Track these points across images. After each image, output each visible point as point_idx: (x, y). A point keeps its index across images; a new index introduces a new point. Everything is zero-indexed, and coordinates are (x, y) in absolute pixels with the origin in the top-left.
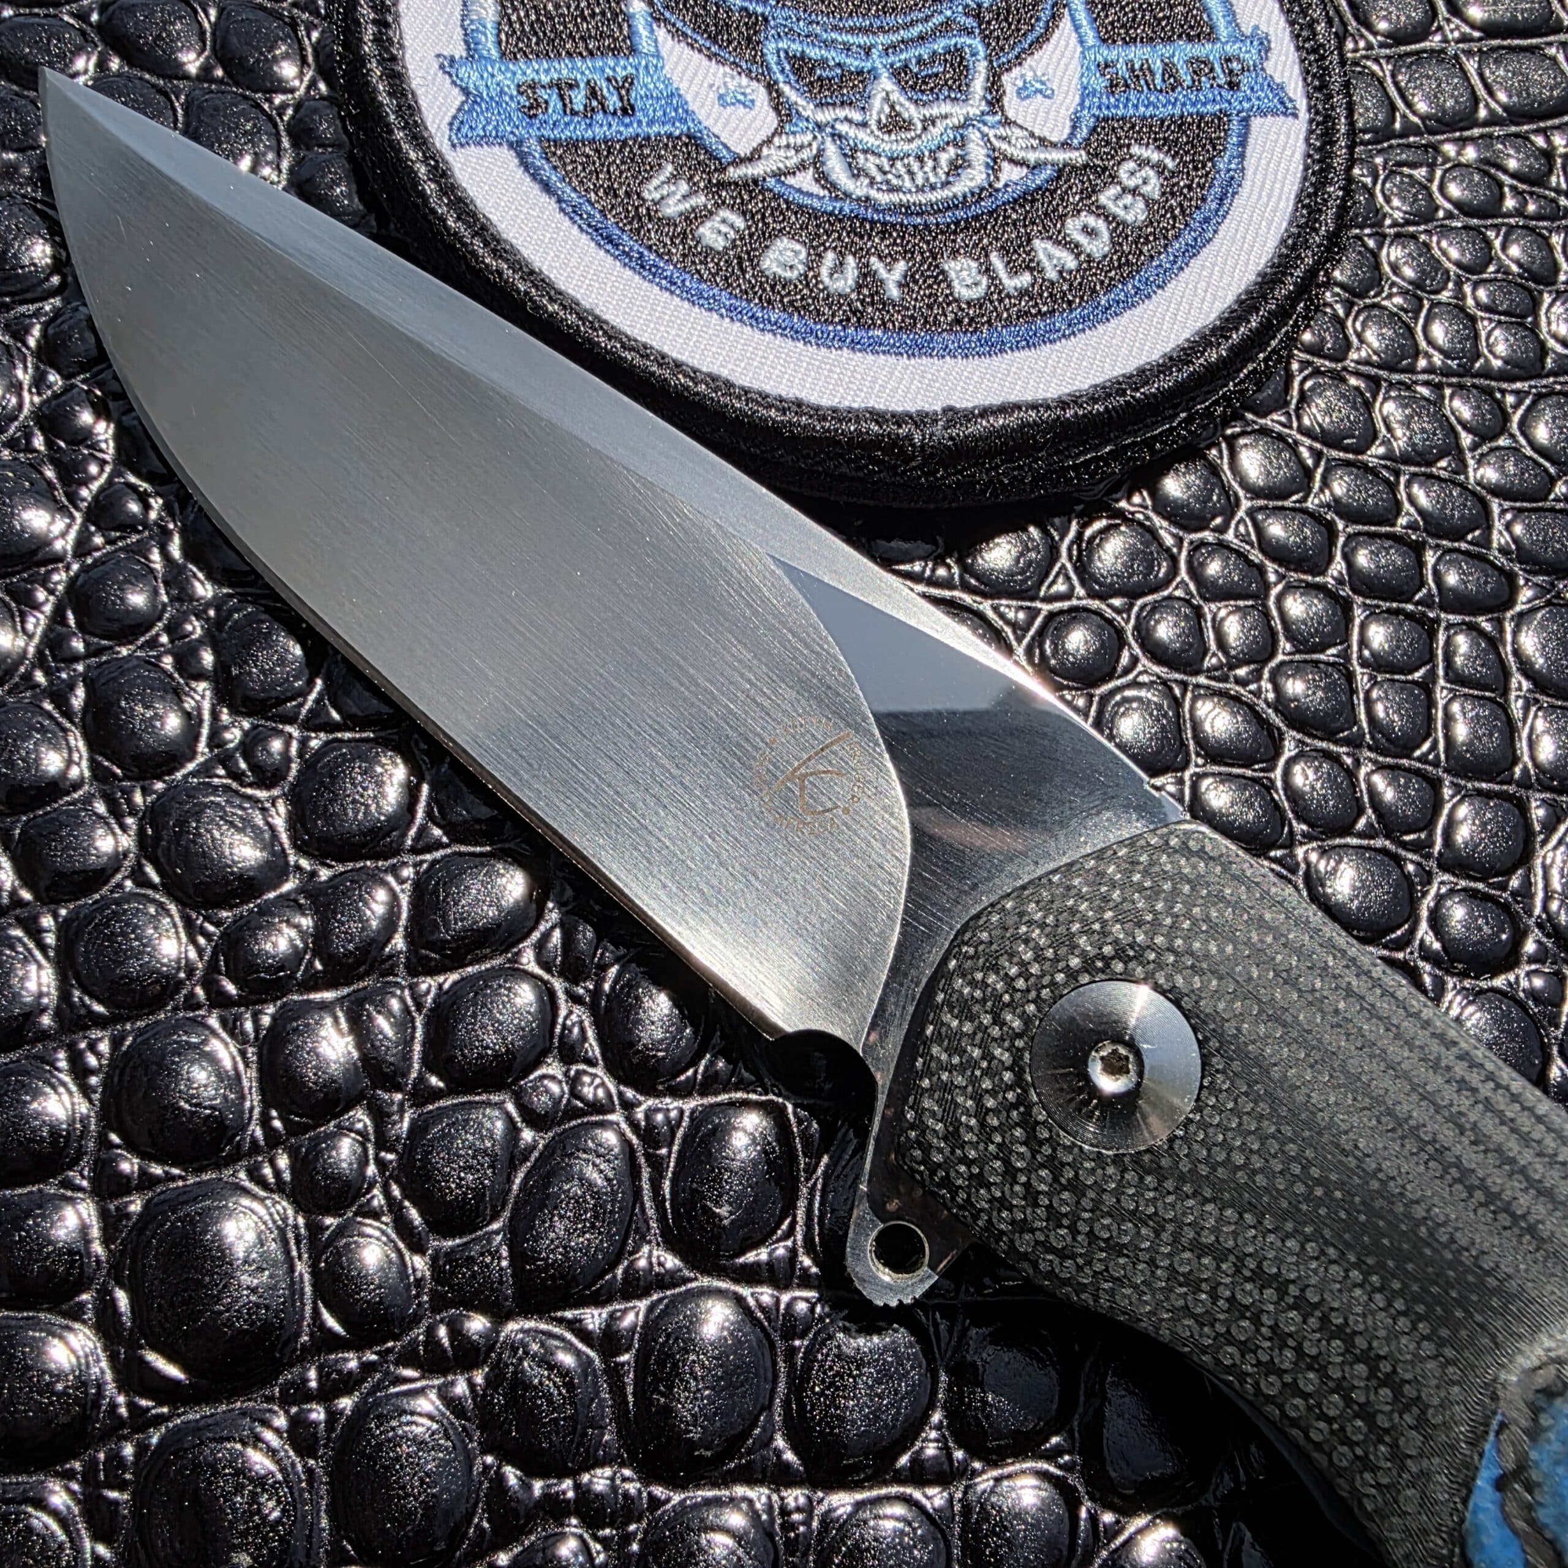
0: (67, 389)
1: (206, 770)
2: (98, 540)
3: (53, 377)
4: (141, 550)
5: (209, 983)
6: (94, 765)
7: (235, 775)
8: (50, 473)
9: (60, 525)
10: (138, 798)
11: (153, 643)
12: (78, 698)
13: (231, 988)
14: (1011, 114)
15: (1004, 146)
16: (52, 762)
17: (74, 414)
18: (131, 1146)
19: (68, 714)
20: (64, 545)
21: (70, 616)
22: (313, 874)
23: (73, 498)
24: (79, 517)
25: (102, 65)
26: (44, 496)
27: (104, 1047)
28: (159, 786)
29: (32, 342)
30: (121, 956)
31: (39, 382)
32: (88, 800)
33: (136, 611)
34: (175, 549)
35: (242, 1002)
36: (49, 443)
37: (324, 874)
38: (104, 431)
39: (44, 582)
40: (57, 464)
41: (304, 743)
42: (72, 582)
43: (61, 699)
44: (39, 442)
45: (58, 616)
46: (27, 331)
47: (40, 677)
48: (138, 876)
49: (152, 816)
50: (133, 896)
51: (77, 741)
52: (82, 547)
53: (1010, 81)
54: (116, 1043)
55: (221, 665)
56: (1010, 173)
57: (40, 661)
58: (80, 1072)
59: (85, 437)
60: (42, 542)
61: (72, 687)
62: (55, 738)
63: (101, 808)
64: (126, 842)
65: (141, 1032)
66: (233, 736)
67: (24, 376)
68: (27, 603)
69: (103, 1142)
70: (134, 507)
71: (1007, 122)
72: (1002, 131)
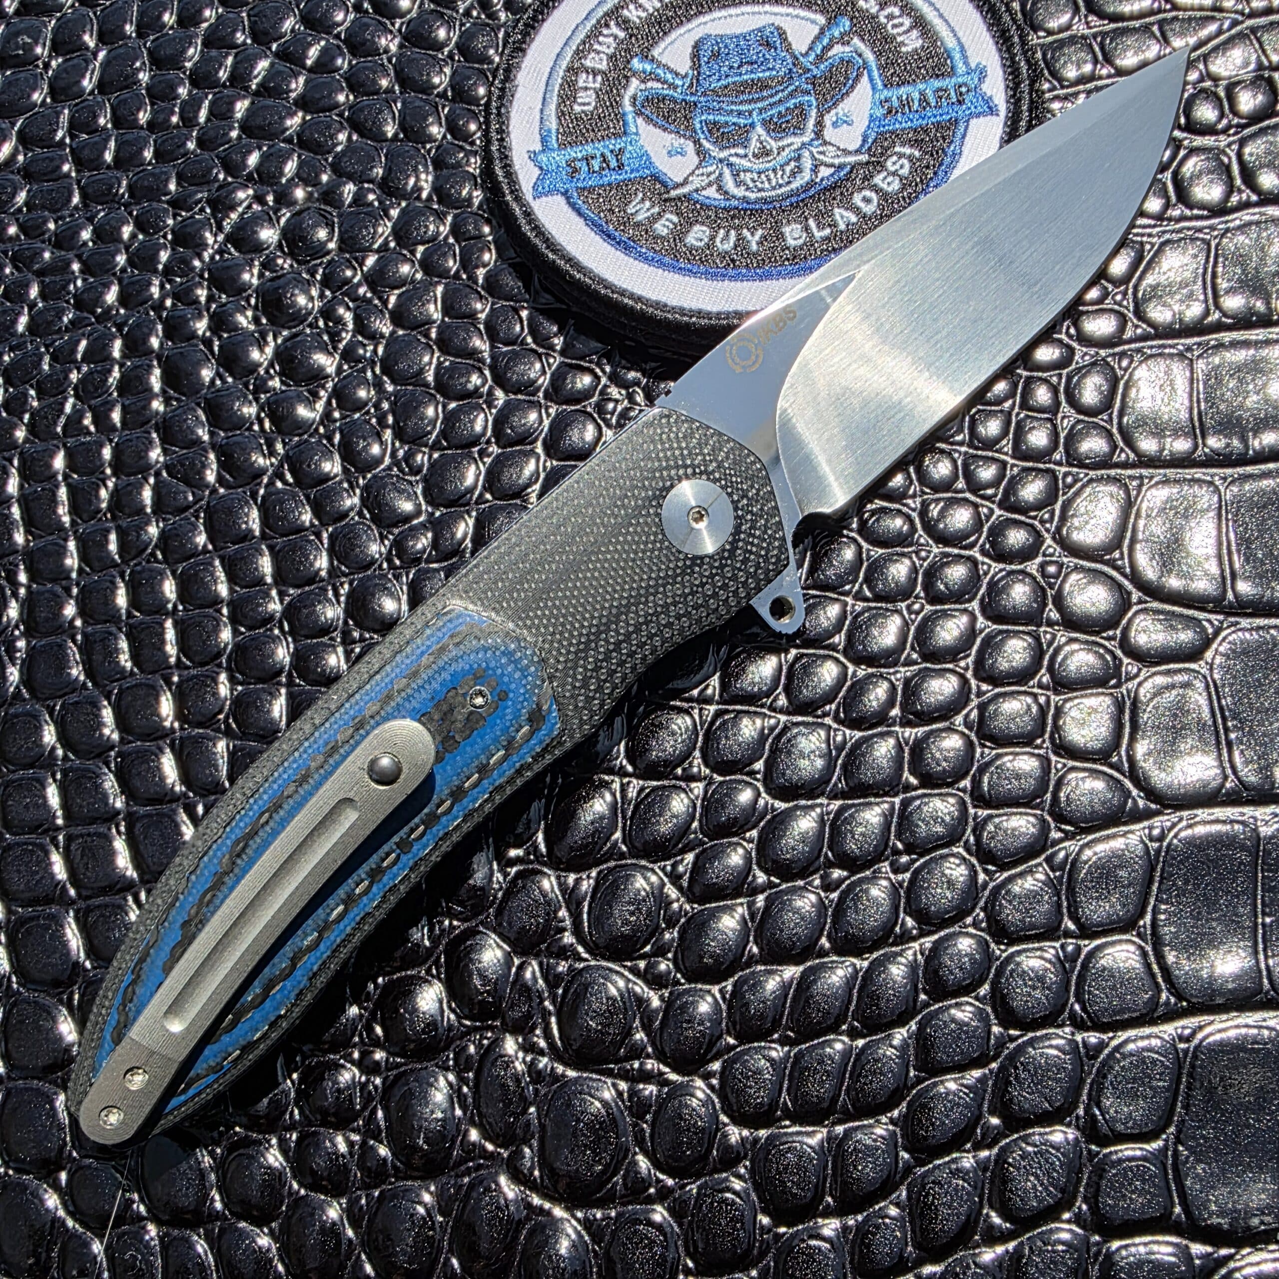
0: (334, 298)
1: (389, 468)
2: (346, 367)
3: (328, 293)
4: (364, 370)
5: (389, 560)
6: (344, 467)
7: (401, 470)
8: (326, 338)
9: (329, 362)
10: (361, 481)
11: (368, 412)
12: (337, 438)
13: (398, 562)
14: (827, 138)
15: (821, 157)
16: (327, 467)
17: (335, 310)
18: (358, 624)
19: (333, 445)
20: (331, 370)
21: (334, 402)
22: (433, 514)
23: (335, 348)
24: (337, 357)
25: (349, 138)
26: (324, 349)
27: (346, 586)
28: (369, 476)
29: (318, 277)
30: (353, 547)
31: (322, 296)
32: (341, 482)
33: (360, 399)
34: (378, 371)
35: (401, 567)
36: (326, 324)
37: (438, 514)
38: (348, 317)
39: (323, 387)
40: (329, 333)
41: (430, 457)
42: (335, 386)
43: (330, 439)
44: (321, 323)
45: (329, 403)
46: (316, 272)
47: (322, 430)
48: (360, 514)
49: (366, 488)
50: (358, 523)
51: (337, 457)
52: (339, 370)
53: (829, 119)
54: (351, 584)
55: (396, 421)
56: (824, 172)
57: (321, 422)
58: (337, 595)
59: (339, 321)
60: (321, 369)
61: (334, 432)
62: (328, 455)
63: (346, 485)
64: (356, 500)
65: (360, 580)
66: (401, 453)
67: (314, 292)
68: (316, 396)
69: (346, 623)
70: (361, 352)
71: (825, 143)
72: (821, 149)
